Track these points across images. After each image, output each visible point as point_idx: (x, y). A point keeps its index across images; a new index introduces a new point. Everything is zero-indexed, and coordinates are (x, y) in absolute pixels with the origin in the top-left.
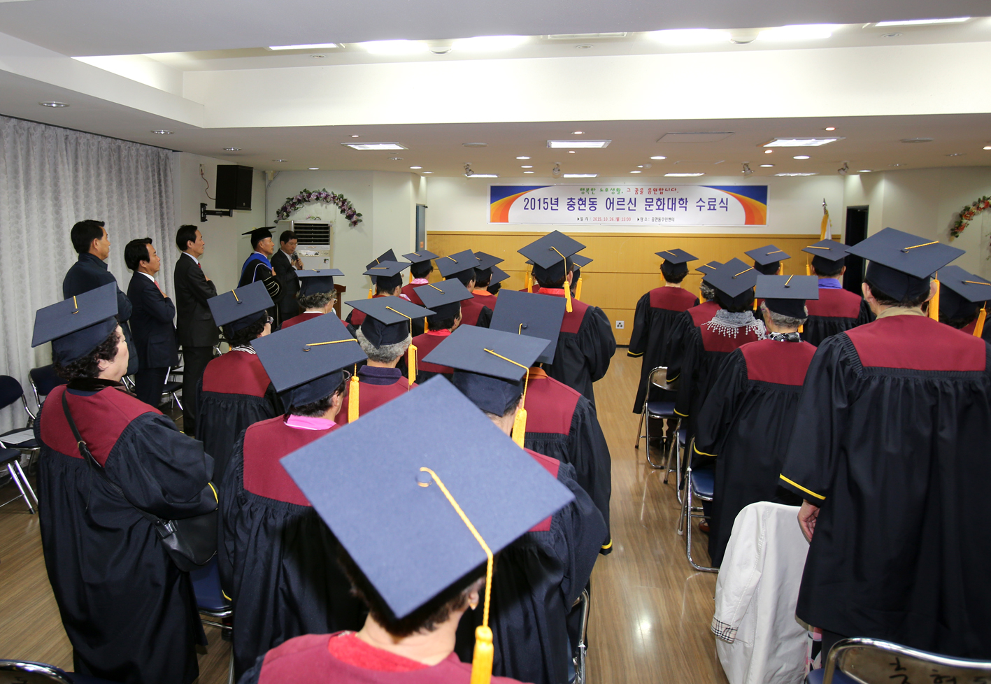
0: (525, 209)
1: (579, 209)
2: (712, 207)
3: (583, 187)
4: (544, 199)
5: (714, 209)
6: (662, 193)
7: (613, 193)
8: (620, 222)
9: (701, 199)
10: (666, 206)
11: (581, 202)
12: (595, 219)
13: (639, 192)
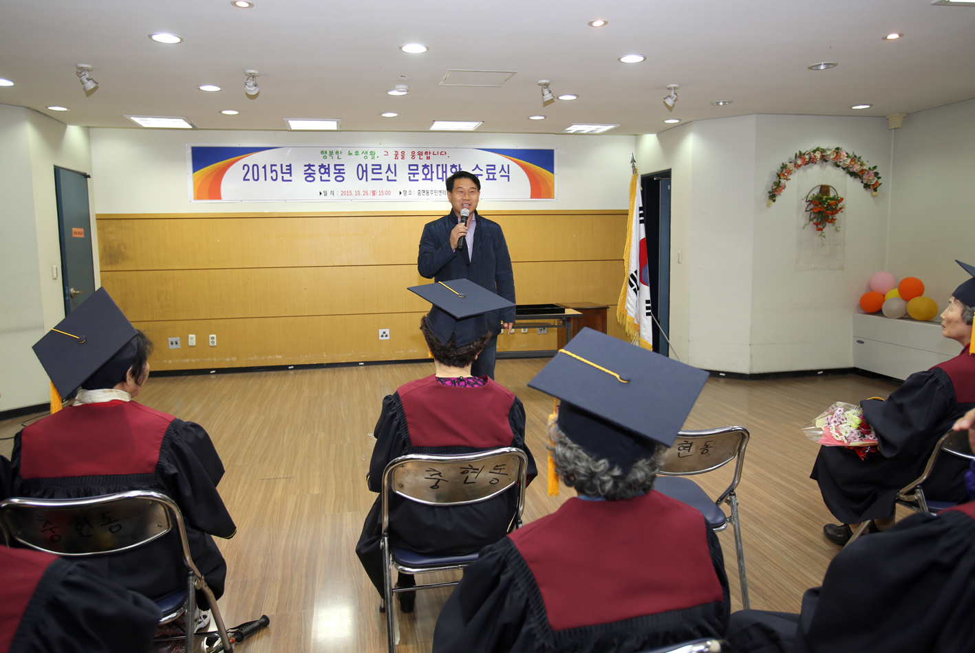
0: (244, 179)
1: (322, 180)
2: (491, 176)
3: (324, 149)
4: (272, 165)
5: (494, 179)
6: (428, 158)
7: (366, 158)
8: (377, 196)
9: (477, 166)
10: (435, 175)
11: (322, 170)
12: (344, 193)
13: (400, 157)
